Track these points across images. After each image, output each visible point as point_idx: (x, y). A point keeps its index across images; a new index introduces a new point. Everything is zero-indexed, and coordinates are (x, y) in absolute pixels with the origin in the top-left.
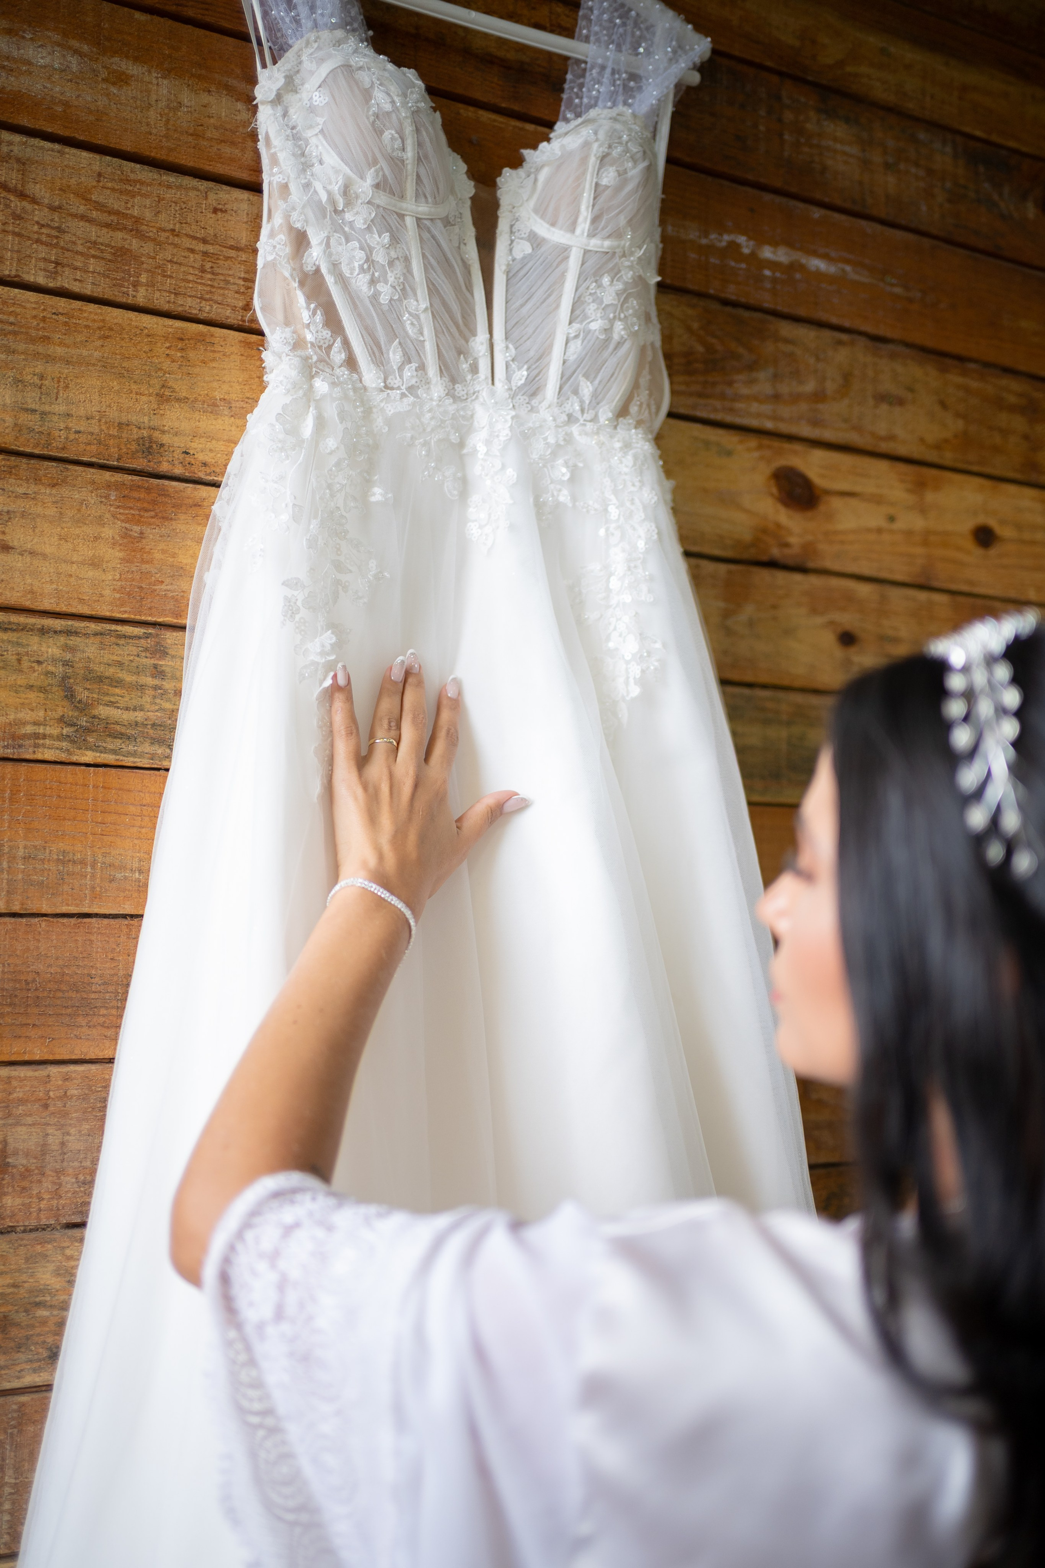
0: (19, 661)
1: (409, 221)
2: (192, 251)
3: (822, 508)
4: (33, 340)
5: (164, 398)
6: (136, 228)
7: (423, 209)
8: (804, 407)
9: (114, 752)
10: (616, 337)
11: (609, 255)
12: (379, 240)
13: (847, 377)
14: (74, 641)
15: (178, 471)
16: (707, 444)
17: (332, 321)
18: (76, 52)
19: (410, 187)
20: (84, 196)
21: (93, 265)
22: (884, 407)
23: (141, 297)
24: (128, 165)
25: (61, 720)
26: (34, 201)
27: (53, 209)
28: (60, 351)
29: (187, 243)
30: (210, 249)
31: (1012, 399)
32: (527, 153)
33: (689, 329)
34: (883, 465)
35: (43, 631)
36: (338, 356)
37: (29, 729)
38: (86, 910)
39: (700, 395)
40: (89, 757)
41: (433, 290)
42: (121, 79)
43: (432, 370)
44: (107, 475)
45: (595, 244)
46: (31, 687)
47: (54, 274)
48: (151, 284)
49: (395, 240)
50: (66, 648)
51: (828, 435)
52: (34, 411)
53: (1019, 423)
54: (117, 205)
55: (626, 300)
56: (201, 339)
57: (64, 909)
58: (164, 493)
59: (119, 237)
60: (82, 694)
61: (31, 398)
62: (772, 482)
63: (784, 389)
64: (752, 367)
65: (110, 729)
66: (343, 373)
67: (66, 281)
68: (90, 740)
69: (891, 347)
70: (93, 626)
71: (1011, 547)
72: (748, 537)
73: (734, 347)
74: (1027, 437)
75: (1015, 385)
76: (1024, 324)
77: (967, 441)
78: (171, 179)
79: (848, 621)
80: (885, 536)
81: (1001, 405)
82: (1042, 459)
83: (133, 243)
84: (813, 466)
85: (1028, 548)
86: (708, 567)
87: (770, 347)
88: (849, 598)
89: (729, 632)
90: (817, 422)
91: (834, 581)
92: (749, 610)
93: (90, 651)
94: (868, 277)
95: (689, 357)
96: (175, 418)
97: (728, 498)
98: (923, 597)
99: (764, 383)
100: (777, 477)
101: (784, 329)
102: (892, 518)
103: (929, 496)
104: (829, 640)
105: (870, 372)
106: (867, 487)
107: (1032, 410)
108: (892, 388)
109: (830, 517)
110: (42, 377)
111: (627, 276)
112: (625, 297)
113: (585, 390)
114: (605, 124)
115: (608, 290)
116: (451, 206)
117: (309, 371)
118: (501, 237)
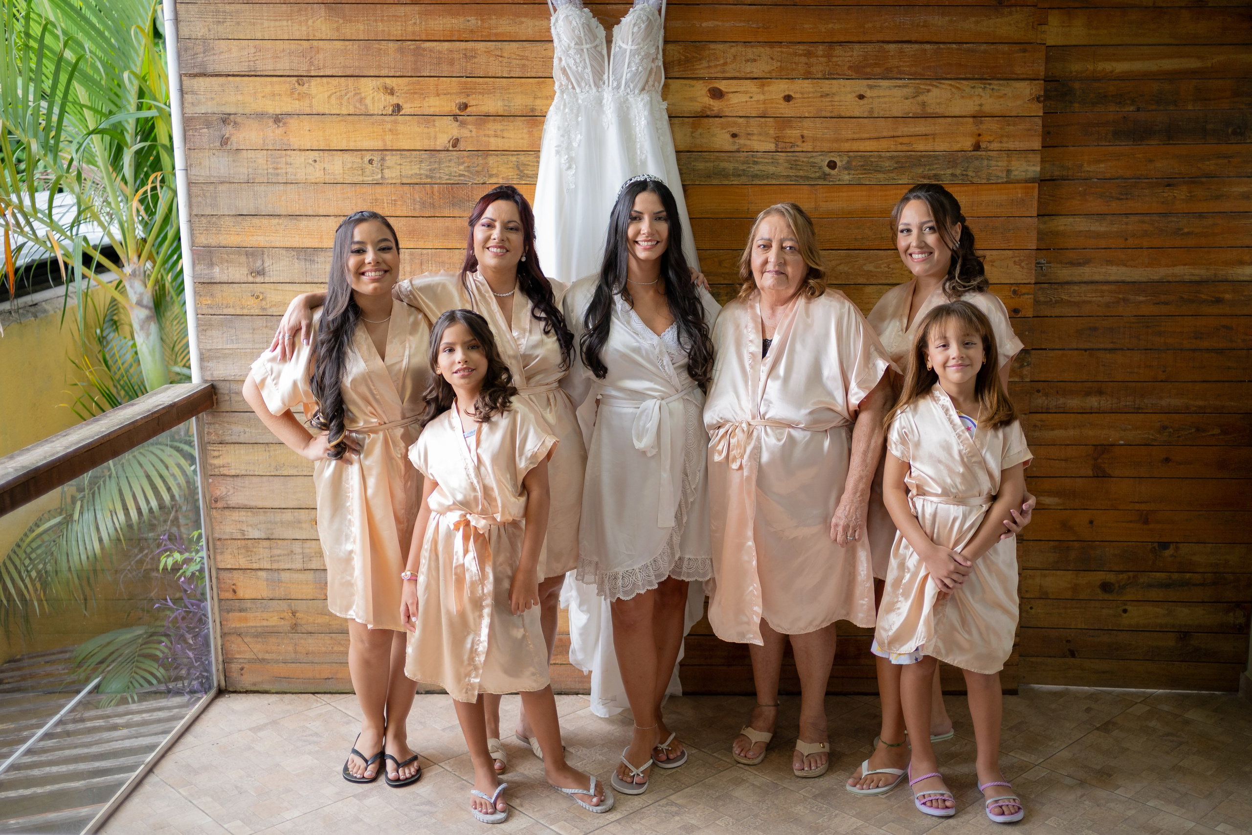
0: (508, 162)
1: (585, 50)
2: (540, 61)
3: (725, 98)
4: (505, 90)
5: (535, 98)
6: (527, 58)
7: (588, 46)
8: (719, 68)
10: (639, 71)
11: (637, 49)
12: (577, 57)
13: (734, 57)
14: (519, 156)
15: (539, 114)
16: (686, 85)
17: (568, 78)
18: (511, 19)
19: (584, 42)
20: (514, 53)
21: (518, 69)
22: (749, 64)
24: (524, 43)
25: (517, 174)
26: (504, 57)
27: (508, 58)
28: (511, 91)
29: (540, 59)
31: (801, 52)
32: (622, 19)
34: (748, 81)
35: (512, 155)
36: (570, 87)
37: (510, 177)
39: (683, 71)
41: (592, 66)
42: (522, 23)
43: (593, 86)
44: (524, 118)
45: (633, 47)
46: (510, 168)
47: (509, 74)
48: (529, 71)
49: (581, 56)
50: (517, 158)
51: (728, 75)
52: (507, 106)
53: (803, 59)
54: (522, 54)
56: (543, 82)
59: (523, 62)
60: (521, 168)
61: (506, 103)
62: (708, 92)
63: (712, 64)
64: (700, 60)
66: (571, 90)
67: (512, 74)
68: (523, 178)
69: (752, 44)
70: (523, 153)
71: (799, 100)
72: (699, 110)
73: (694, 55)
74: (806, 64)
75: (801, 47)
76: (806, 26)
77: (781, 69)
78: (534, 44)
79: (735, 130)
80: (749, 103)
81: (795, 54)
82: (813, 69)
83: (526, 62)
84: (722, 85)
85: (806, 100)
86: (686, 120)
87: (707, 52)
88: (735, 123)
89: (693, 137)
90: (724, 72)
91: (730, 119)
92: (700, 131)
93: (523, 158)
94: (742, 24)
95: (679, 61)
96: (538, 102)
97: (692, 99)
98: (763, 120)
99: (705, 64)
100: (709, 90)
101: (712, 46)
102: (751, 97)
103: (766, 88)
104: (728, 136)
105: (744, 53)
106: (742, 89)
107: (809, 54)
108: (752, 57)
109: (728, 100)
110: (508, 98)
111: (643, 54)
112: (642, 60)
113: (632, 86)
114: (638, 12)
115: (637, 59)
116: (597, 42)
117: (562, 92)
118: (613, 45)
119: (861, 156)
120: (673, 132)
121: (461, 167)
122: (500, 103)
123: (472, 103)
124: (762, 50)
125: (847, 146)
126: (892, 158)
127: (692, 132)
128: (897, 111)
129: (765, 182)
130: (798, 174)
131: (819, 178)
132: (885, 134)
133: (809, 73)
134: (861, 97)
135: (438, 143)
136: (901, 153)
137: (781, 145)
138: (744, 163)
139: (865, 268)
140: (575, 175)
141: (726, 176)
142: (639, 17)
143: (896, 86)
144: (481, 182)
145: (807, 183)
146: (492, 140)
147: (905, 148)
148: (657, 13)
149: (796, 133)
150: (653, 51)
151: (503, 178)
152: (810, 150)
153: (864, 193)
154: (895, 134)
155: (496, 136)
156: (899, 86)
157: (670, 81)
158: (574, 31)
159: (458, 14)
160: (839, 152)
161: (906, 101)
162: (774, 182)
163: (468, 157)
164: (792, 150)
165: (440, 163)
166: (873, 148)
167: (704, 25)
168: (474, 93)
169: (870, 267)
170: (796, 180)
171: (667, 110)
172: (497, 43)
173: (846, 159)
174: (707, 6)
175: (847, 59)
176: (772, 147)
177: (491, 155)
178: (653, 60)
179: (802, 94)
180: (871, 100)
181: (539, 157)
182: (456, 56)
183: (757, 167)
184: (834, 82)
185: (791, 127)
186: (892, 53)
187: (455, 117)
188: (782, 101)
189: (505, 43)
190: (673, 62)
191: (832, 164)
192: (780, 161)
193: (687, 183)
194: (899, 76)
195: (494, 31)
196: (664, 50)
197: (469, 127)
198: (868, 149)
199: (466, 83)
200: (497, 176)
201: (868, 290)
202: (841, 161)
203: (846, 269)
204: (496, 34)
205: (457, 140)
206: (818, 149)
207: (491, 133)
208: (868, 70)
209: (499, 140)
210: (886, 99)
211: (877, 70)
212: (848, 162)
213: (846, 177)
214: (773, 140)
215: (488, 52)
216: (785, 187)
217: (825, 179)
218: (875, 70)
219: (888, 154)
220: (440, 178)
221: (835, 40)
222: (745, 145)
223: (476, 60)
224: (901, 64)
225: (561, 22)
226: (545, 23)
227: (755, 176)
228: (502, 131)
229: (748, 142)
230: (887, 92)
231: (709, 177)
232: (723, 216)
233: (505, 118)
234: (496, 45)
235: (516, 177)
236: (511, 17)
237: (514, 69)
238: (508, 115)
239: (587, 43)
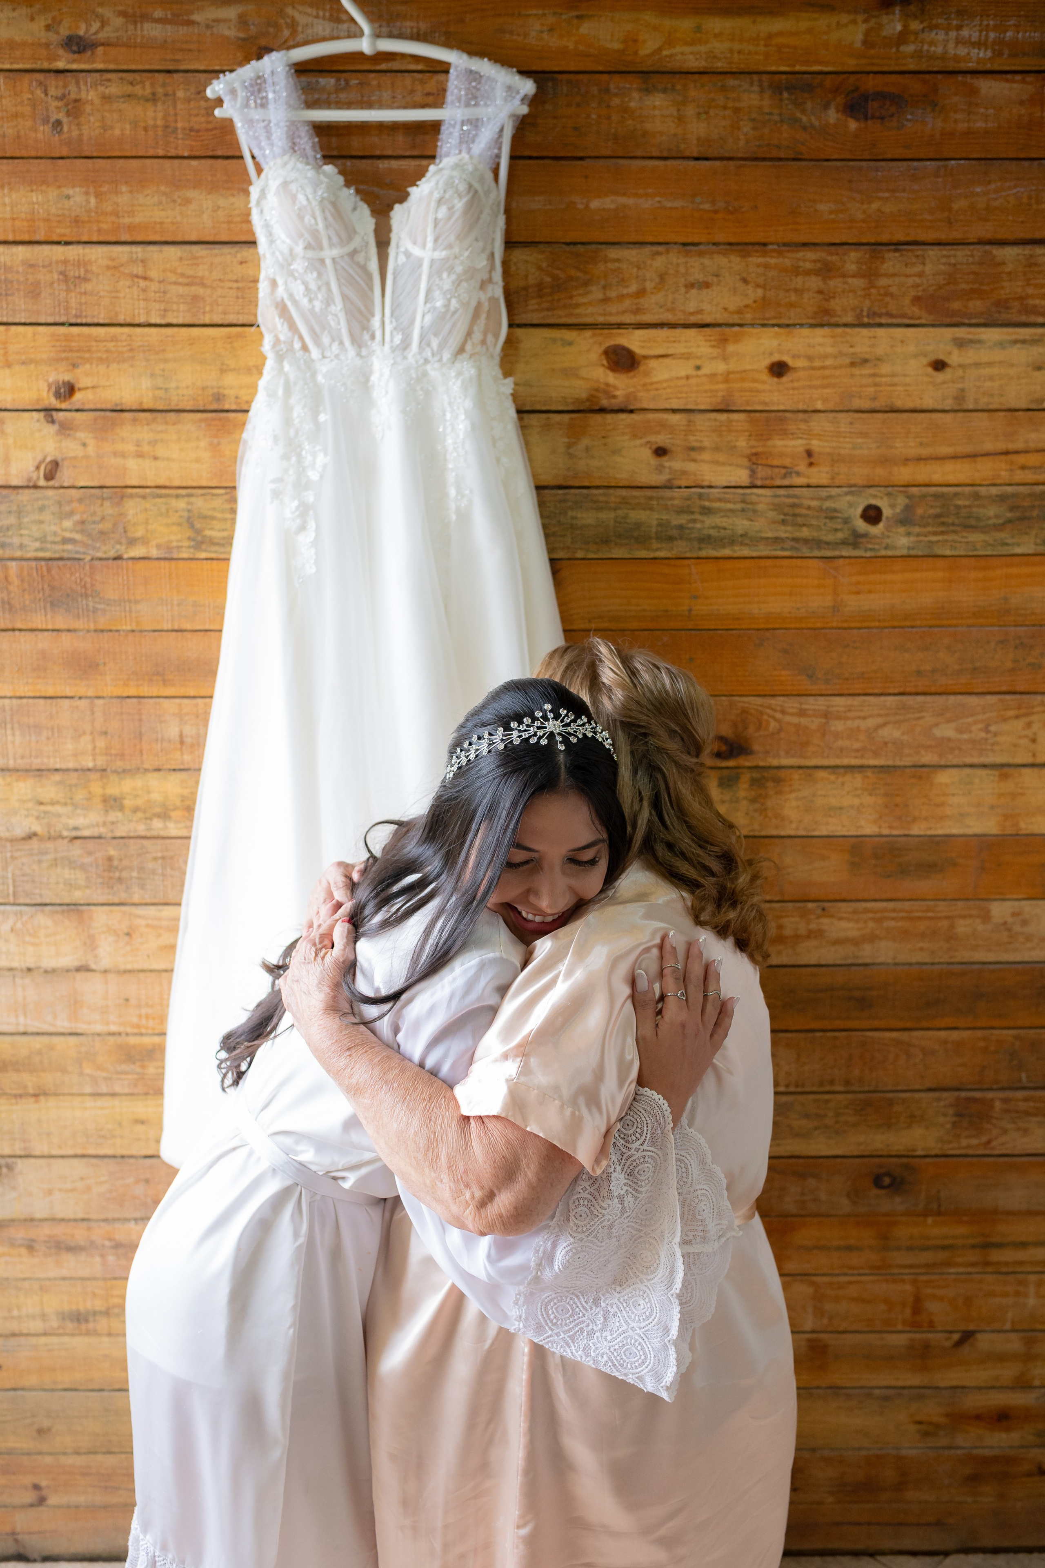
0: (168, 511)
1: (328, 262)
2: (231, 288)
3: (642, 368)
4: (157, 353)
5: (223, 371)
6: (202, 282)
7: (335, 252)
8: (627, 303)
9: (215, 552)
10: (452, 308)
11: (446, 260)
12: (311, 277)
13: (662, 277)
14: (192, 499)
15: (233, 407)
16: (554, 340)
18: (164, 193)
19: (326, 243)
20: (174, 271)
21: (182, 307)
22: (694, 291)
23: (208, 319)
24: (195, 248)
25: (189, 538)
26: (151, 280)
27: (160, 282)
28: (170, 356)
29: (228, 284)
30: (240, 285)
31: (808, 265)
32: (412, 190)
33: (540, 268)
34: (692, 332)
35: (177, 496)
36: (297, 344)
37: (175, 544)
38: (207, 627)
39: (548, 310)
40: (203, 555)
41: (344, 297)
42: (188, 201)
43: (347, 343)
44: (199, 416)
45: (437, 255)
46: (173, 524)
47: (164, 316)
48: (211, 311)
49: (320, 275)
50: (188, 503)
51: (647, 318)
52: (161, 389)
53: (814, 282)
54: (191, 273)
55: (459, 285)
56: (239, 336)
57: (198, 628)
58: (228, 420)
59: (193, 290)
60: (198, 526)
61: (160, 382)
62: (603, 357)
63: (612, 294)
64: (586, 284)
65: (212, 542)
66: (300, 354)
67: (169, 318)
68: (204, 547)
69: (701, 247)
70: (200, 491)
71: (801, 374)
72: (584, 395)
73: (573, 272)
74: (820, 292)
75: (811, 255)
76: (822, 207)
77: (764, 303)
78: (217, 250)
79: (661, 439)
80: (693, 381)
81: (796, 271)
82: (835, 304)
83: (201, 291)
84: (635, 341)
85: (819, 373)
86: (556, 418)
87: (602, 267)
88: (663, 425)
89: (571, 456)
90: (638, 311)
91: (651, 416)
92: (585, 442)
93: (200, 503)
94: (679, 203)
95: (540, 286)
96: (230, 380)
97: (569, 372)
98: (723, 417)
99: (596, 293)
100: (606, 353)
101: (613, 253)
102: (698, 368)
103: (731, 348)
104: (646, 454)
105: (682, 270)
106: (679, 349)
107: (826, 271)
108: (701, 277)
109: (647, 374)
110: (163, 370)
111: (459, 269)
112: (457, 284)
113: (435, 343)
114: (446, 173)
115: (447, 280)
116: (356, 242)
117: (280, 358)
118: (392, 251)
119: (936, 496)
120: (527, 445)
121: (68, 524)
122: (146, 383)
123: (83, 380)
124: (721, 261)
125: (904, 474)
126: (1002, 498)
127: (569, 446)
128: (1015, 396)
129: (727, 552)
130: (797, 535)
131: (844, 543)
132: (989, 447)
133: (827, 312)
134: (939, 365)
135: (13, 470)
136: (1021, 489)
137: (762, 472)
138: (681, 511)
139: (938, 732)
140: (315, 543)
141: (642, 540)
142: (450, 184)
143: (1015, 342)
144: (112, 554)
145: (816, 553)
146: (132, 464)
147: (1029, 476)
148: (490, 176)
149: (796, 445)
150: (482, 262)
151: (158, 546)
152: (825, 482)
153: (939, 575)
154: (1011, 446)
155: (140, 455)
156: (1024, 342)
157: (519, 332)
158: (301, 218)
159: (44, 182)
160: (888, 486)
161: (1037, 374)
162: (746, 552)
163: (80, 500)
164: (786, 482)
165: (19, 514)
166: (962, 478)
167: (595, 204)
168: (88, 361)
169: (946, 731)
170: (793, 548)
171: (515, 396)
172: (134, 248)
173: (902, 501)
174: (601, 162)
175: (910, 281)
176: (741, 476)
177: (131, 496)
178: (483, 285)
179: (810, 358)
180: (960, 372)
181: (234, 500)
182: (43, 276)
183: (710, 521)
184: (880, 332)
185: (784, 433)
186: (1009, 268)
187: (48, 412)
188: (765, 376)
189: (151, 248)
190: (526, 288)
191: (872, 513)
192: (760, 507)
193: (560, 555)
194: (1024, 318)
195: (127, 220)
196: (505, 263)
197: (81, 435)
198: (952, 479)
199: (68, 338)
200: (145, 541)
201: (943, 778)
202: (892, 506)
203: (897, 734)
204: (131, 228)
205: (55, 465)
206: (841, 479)
207: (131, 448)
208: (956, 305)
209: (147, 463)
210: (995, 371)
211: (976, 305)
212: (908, 508)
213: (902, 541)
214: (745, 462)
215: (114, 268)
216: (769, 563)
217: (855, 545)
218: (971, 304)
219: (994, 491)
220: (21, 546)
221: (885, 237)
222: (684, 473)
223: (89, 286)
224: (1030, 291)
225: (272, 199)
226: (237, 201)
227: (705, 540)
228: (153, 443)
229: (691, 467)
230: (997, 355)
231: (606, 541)
232: (634, 625)
233: (159, 415)
234: (131, 252)
235: (186, 543)
236: (163, 188)
237: (175, 307)
238: (166, 408)
239: (331, 246)
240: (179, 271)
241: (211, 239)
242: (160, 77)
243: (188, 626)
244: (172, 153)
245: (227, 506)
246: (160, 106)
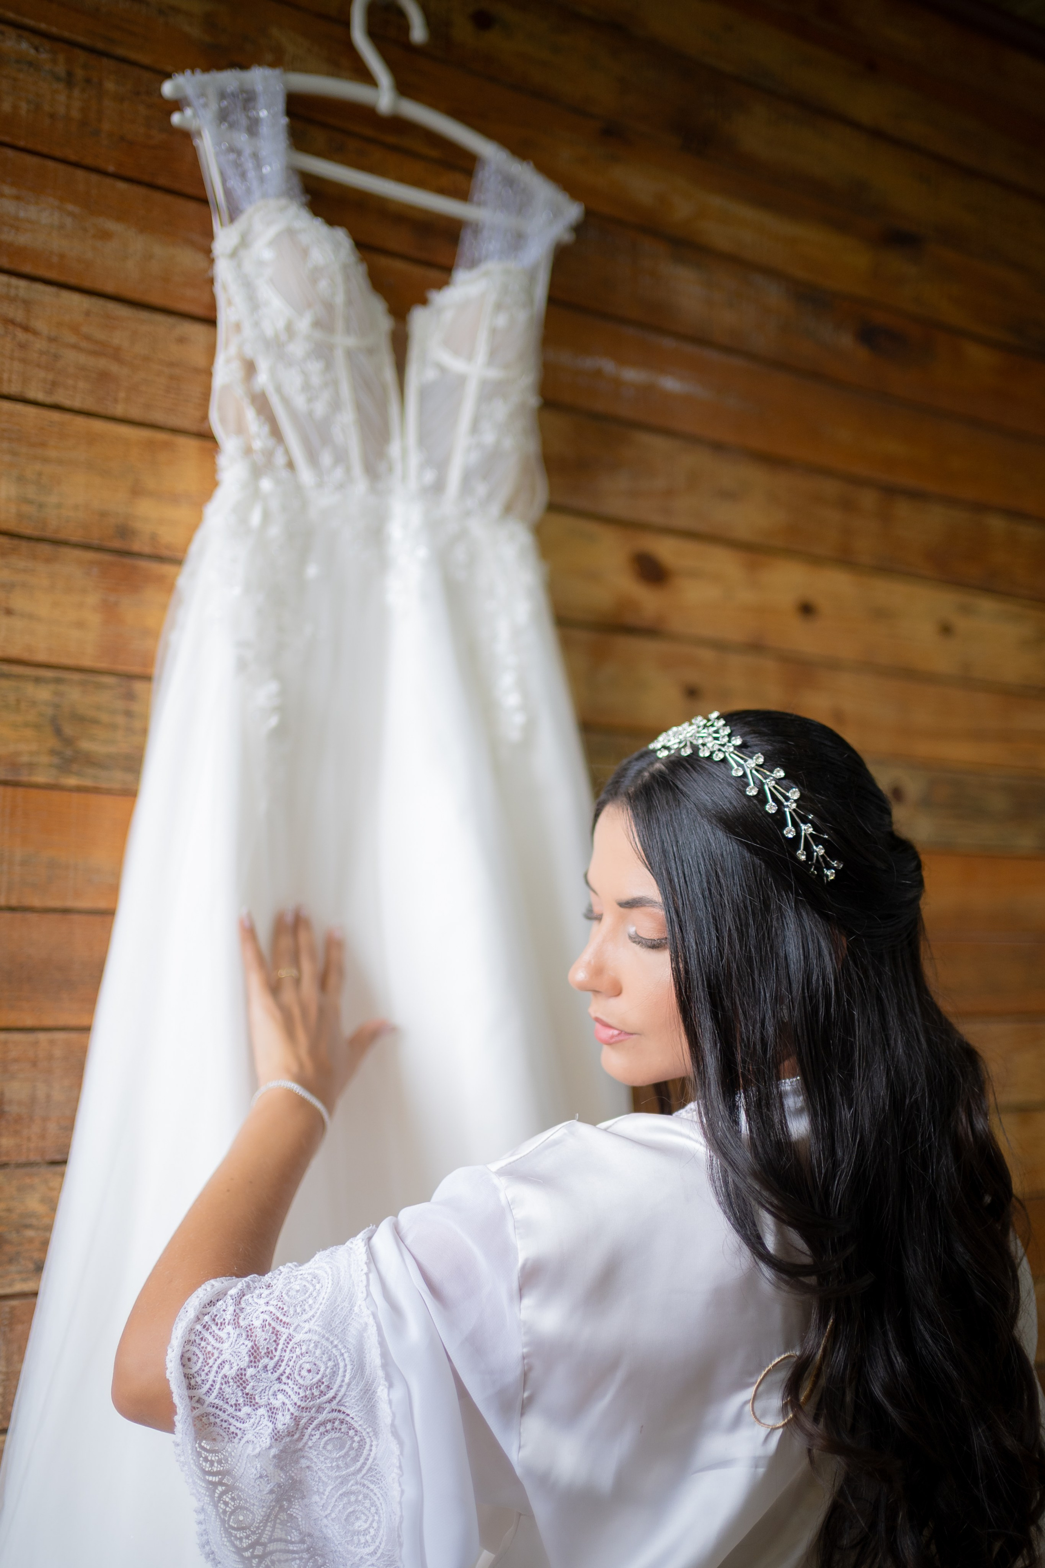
0: (18, 703)
1: (340, 352)
2: (162, 374)
3: (672, 586)
4: (32, 446)
5: (137, 491)
6: (116, 355)
7: (350, 341)
8: (656, 501)
10: (503, 450)
11: (501, 382)
12: (315, 367)
13: (691, 477)
14: (62, 687)
15: (149, 551)
16: (576, 531)
17: (276, 433)
18: (71, 214)
20: (75, 329)
21: (81, 384)
23: (119, 410)
24: (111, 305)
25: (53, 752)
26: (36, 333)
27: (50, 339)
28: (52, 453)
29: (158, 367)
32: (435, 294)
34: (722, 549)
35: (38, 680)
36: (280, 459)
37: (25, 759)
38: (68, 904)
40: (72, 781)
42: (105, 235)
43: (358, 469)
44: (91, 554)
45: (489, 375)
46: (26, 725)
47: (50, 392)
48: (127, 401)
49: (327, 367)
50: (55, 693)
51: (676, 523)
52: (31, 502)
55: (513, 420)
57: (52, 905)
58: (136, 569)
59: (102, 363)
60: (68, 732)
61: (31, 492)
62: (631, 563)
63: (644, 487)
64: (613, 468)
65: (91, 760)
67: (60, 398)
68: (75, 767)
70: (78, 676)
71: (831, 621)
72: (609, 608)
75: (832, 483)
76: (840, 433)
77: (792, 529)
78: (144, 315)
82: (855, 545)
83: (114, 368)
84: (664, 550)
85: (843, 618)
86: (574, 633)
87: (630, 451)
88: (693, 658)
90: (667, 513)
92: (609, 669)
93: (74, 696)
95: (562, 460)
99: (623, 481)
100: (633, 558)
101: (641, 438)
102: (728, 596)
103: (762, 577)
104: (676, 694)
105: (711, 473)
106: (709, 568)
108: (729, 486)
109: (677, 593)
110: (40, 474)
115: (501, 410)
116: (375, 338)
122: (7, 490)
124: (750, 472)
134: (946, 630)
158: (314, 281)
172: (14, 281)
179: (836, 605)
188: (794, 617)
189: (40, 287)
208: (959, 566)
211: (974, 568)
218: (970, 566)
221: (896, 480)
233: (24, 544)
234: (9, 285)
235: (44, 759)
236: (70, 207)
237: (70, 382)
238: (36, 533)
239: (348, 331)
240: (85, 329)
241: (136, 296)
242: (82, 56)
243: (36, 902)
244: (89, 161)
245: (120, 705)
246: (76, 92)
